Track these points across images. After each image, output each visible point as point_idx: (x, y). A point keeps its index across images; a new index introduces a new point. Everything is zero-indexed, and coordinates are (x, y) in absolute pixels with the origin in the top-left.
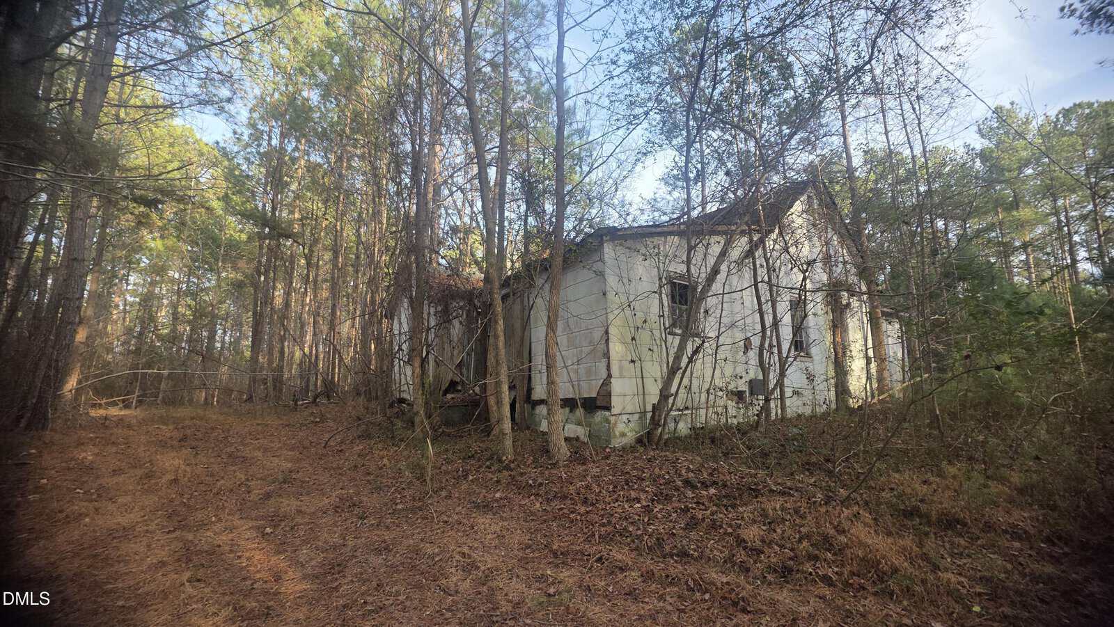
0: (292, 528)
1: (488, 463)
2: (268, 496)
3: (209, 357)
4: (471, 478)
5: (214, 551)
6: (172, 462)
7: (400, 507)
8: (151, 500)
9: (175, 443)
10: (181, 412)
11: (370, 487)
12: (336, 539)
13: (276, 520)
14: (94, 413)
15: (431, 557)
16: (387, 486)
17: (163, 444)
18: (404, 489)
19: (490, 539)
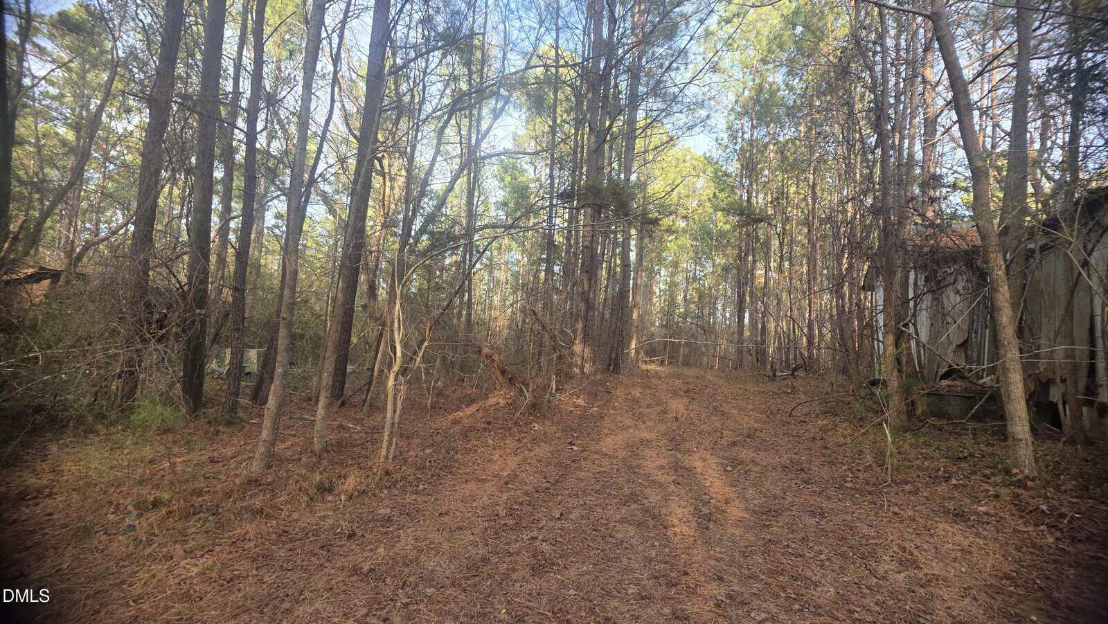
0: (746, 472)
1: (987, 472)
2: (734, 444)
3: (708, 330)
4: (954, 482)
5: (691, 470)
6: (678, 406)
7: (849, 485)
8: (663, 427)
9: (682, 393)
10: (691, 372)
11: (823, 459)
12: (778, 492)
13: (736, 462)
14: (644, 367)
15: (867, 537)
16: (842, 463)
17: (675, 394)
18: (858, 470)
19: (949, 549)
